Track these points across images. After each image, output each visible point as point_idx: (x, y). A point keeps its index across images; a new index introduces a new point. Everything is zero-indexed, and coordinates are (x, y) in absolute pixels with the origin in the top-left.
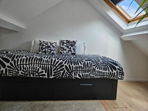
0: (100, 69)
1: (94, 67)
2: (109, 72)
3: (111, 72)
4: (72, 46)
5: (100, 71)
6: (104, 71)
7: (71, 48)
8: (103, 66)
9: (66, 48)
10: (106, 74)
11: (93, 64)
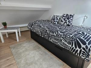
0: (65, 41)
1: (62, 39)
2: (72, 47)
3: (73, 48)
4: (68, 18)
5: (65, 43)
6: (68, 44)
7: (66, 20)
8: (69, 40)
9: (63, 20)
10: (68, 47)
11: (62, 36)
